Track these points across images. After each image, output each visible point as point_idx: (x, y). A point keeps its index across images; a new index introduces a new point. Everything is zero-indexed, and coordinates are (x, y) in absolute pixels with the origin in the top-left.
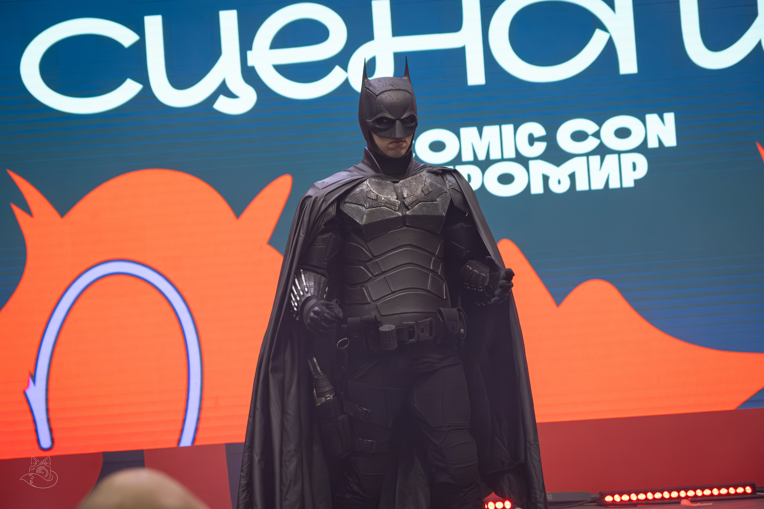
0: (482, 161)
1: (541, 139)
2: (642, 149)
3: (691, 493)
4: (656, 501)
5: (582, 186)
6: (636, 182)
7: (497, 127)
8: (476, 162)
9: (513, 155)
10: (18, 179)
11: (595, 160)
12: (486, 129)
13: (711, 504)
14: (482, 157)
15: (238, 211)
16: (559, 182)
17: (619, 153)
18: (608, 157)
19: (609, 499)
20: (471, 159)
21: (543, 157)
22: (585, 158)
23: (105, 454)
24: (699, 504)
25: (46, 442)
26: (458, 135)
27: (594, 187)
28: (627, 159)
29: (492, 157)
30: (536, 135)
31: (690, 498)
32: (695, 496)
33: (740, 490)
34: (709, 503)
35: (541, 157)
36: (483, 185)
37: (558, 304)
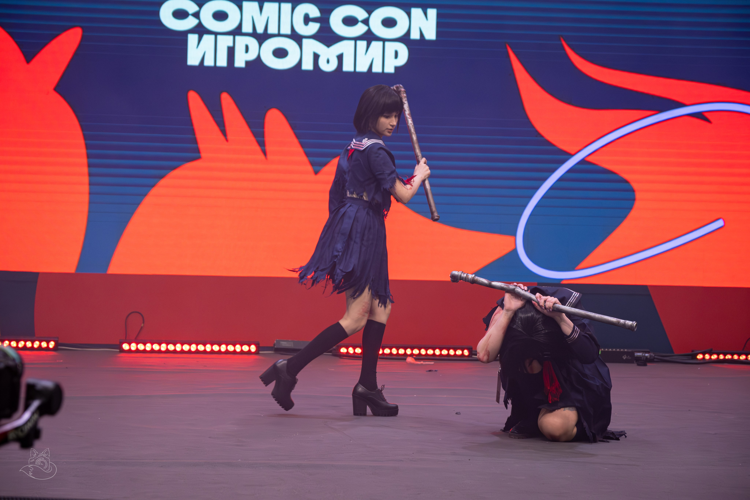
0: (260, 35)
1: (315, 20)
2: (405, 39)
3: (416, 352)
4: (385, 357)
5: (348, 67)
6: (396, 68)
7: (276, 5)
8: (254, 34)
9: (288, 32)
11: (362, 44)
12: (266, 5)
13: (432, 363)
14: (260, 30)
15: (29, 58)
16: (328, 61)
17: (384, 40)
18: (374, 44)
19: (343, 350)
20: (250, 30)
21: (315, 37)
22: (353, 42)
24: (422, 362)
26: (240, 8)
27: (358, 69)
28: (391, 47)
29: (270, 31)
30: (311, 16)
31: (414, 356)
32: (420, 354)
33: (459, 352)
34: (431, 362)
35: (314, 37)
36: (259, 57)
37: (316, 173)
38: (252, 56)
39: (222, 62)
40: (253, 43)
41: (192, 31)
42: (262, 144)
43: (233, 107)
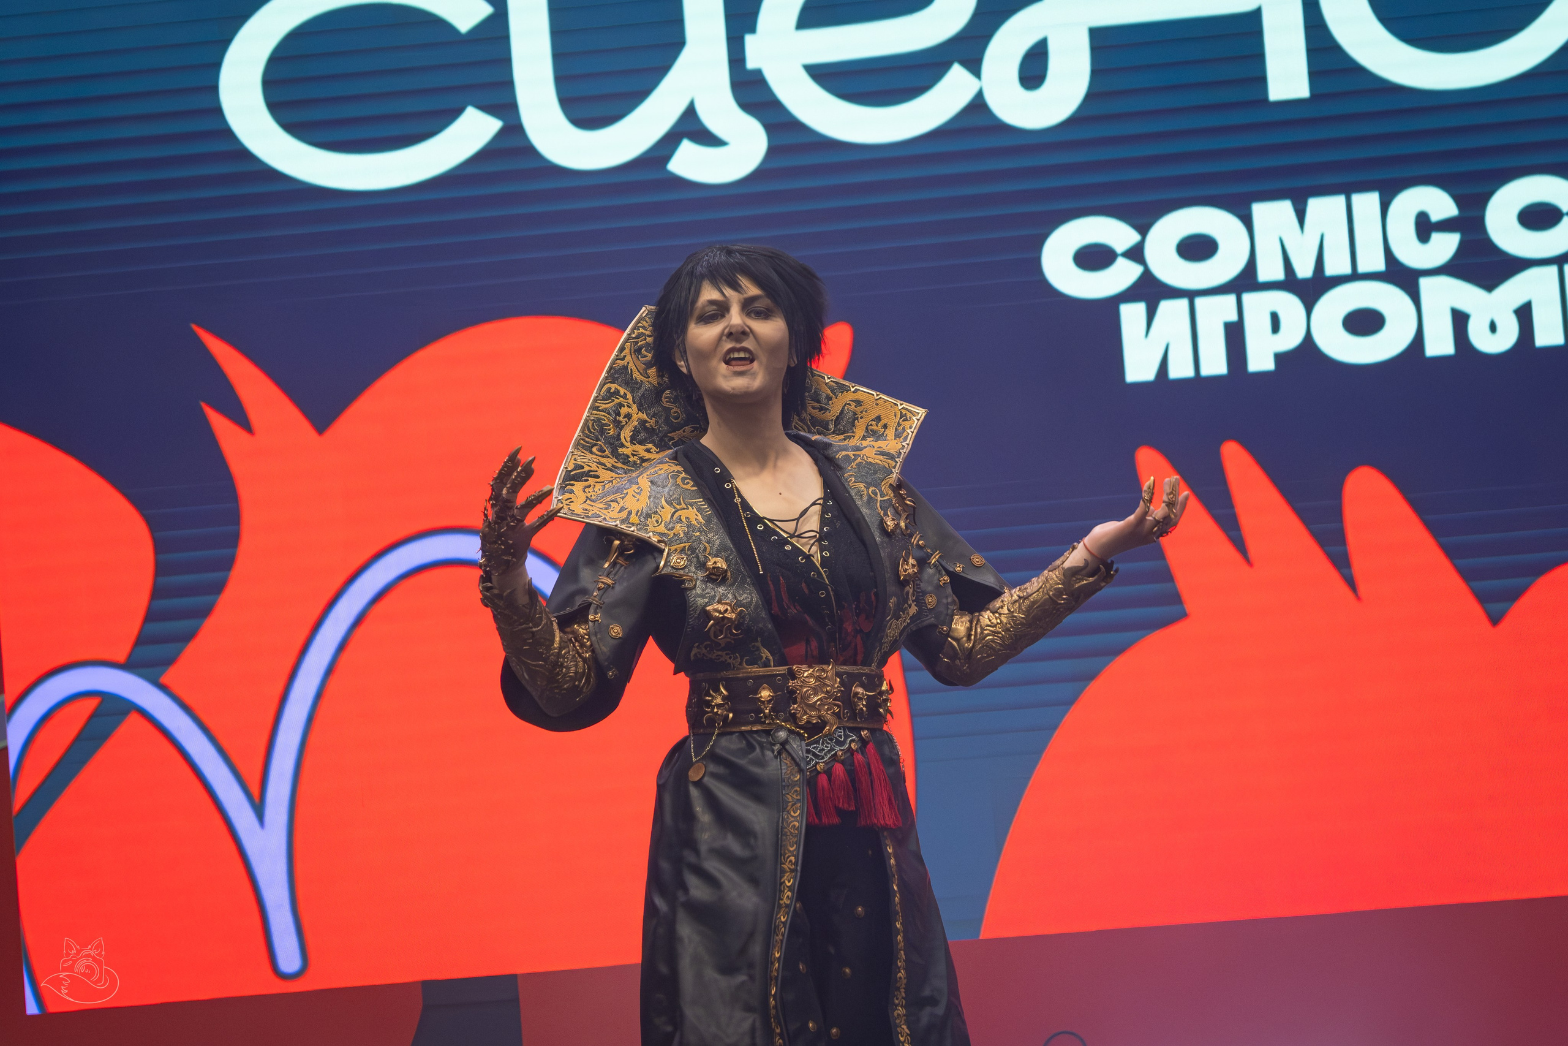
0: (1305, 281)
1: (1446, 226)
5: (1547, 335)
7: (1340, 200)
8: (1290, 283)
9: (1380, 266)
10: (218, 348)
12: (1316, 206)
14: (1304, 270)
16: (1493, 328)
20: (1279, 275)
21: (1450, 269)
22: (1553, 270)
23: (428, 986)
25: (289, 958)
26: (1247, 221)
29: (1330, 270)
30: (1435, 217)
35: (1448, 269)
36: (1308, 337)
37: (1495, 620)
38: (1290, 339)
39: (1215, 364)
40: (1289, 305)
41: (1130, 295)
42: (1341, 562)
43: (1256, 473)
